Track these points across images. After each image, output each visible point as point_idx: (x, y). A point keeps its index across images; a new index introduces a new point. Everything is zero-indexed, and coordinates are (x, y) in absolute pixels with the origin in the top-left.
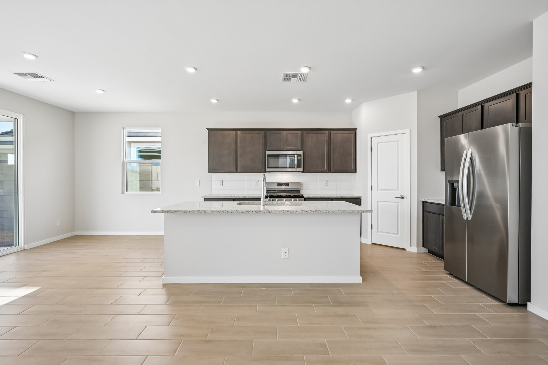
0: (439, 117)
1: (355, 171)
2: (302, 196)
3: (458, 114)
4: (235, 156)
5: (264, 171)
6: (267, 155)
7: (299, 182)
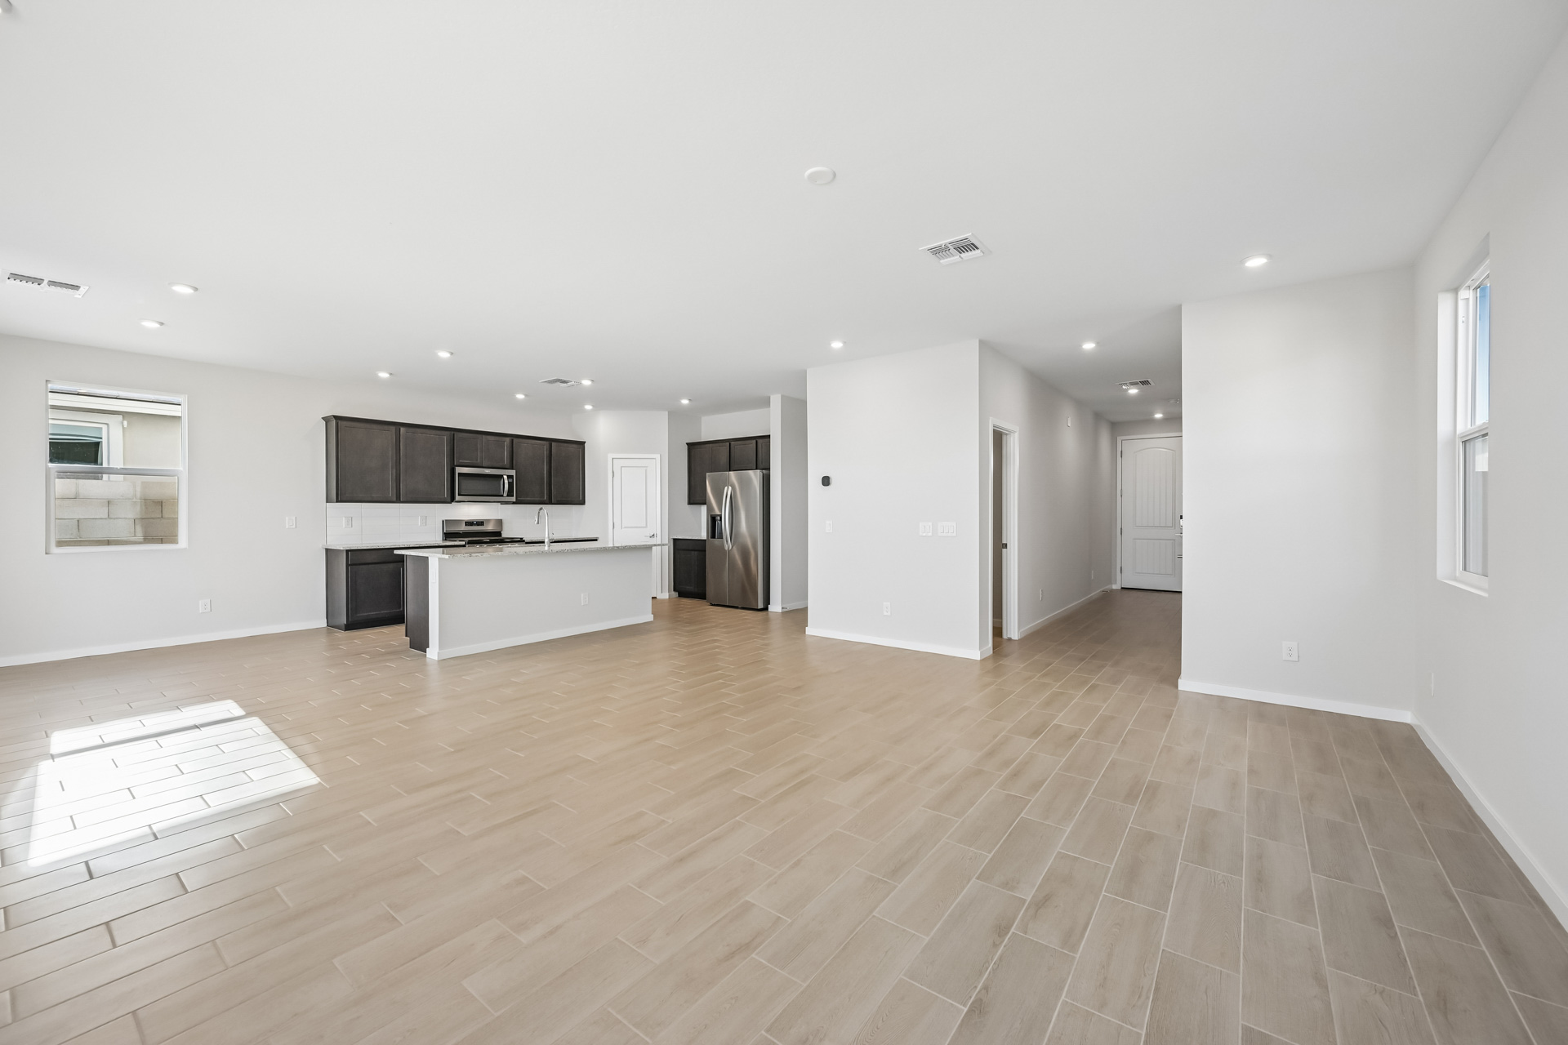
0: (687, 444)
1: (583, 502)
2: (524, 541)
3: (707, 445)
4: (395, 471)
5: (449, 500)
6: (459, 473)
7: (500, 518)
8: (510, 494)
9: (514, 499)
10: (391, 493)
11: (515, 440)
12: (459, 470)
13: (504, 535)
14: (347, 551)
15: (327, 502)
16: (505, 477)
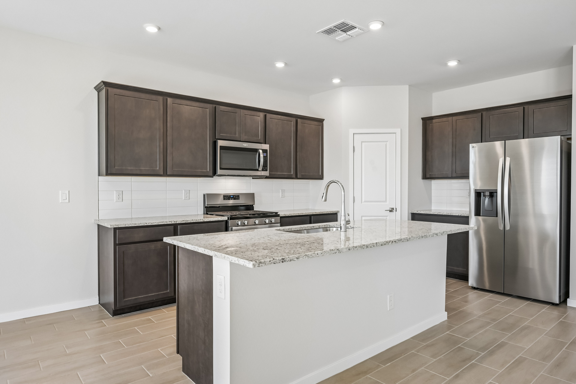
0: (422, 118)
1: (322, 177)
3: (450, 118)
4: (162, 143)
5: (211, 174)
6: (220, 146)
7: (251, 192)
8: (265, 169)
9: (267, 173)
10: (159, 167)
11: (269, 116)
12: (221, 143)
13: (257, 208)
14: (115, 229)
15: (99, 175)
16: (261, 151)
